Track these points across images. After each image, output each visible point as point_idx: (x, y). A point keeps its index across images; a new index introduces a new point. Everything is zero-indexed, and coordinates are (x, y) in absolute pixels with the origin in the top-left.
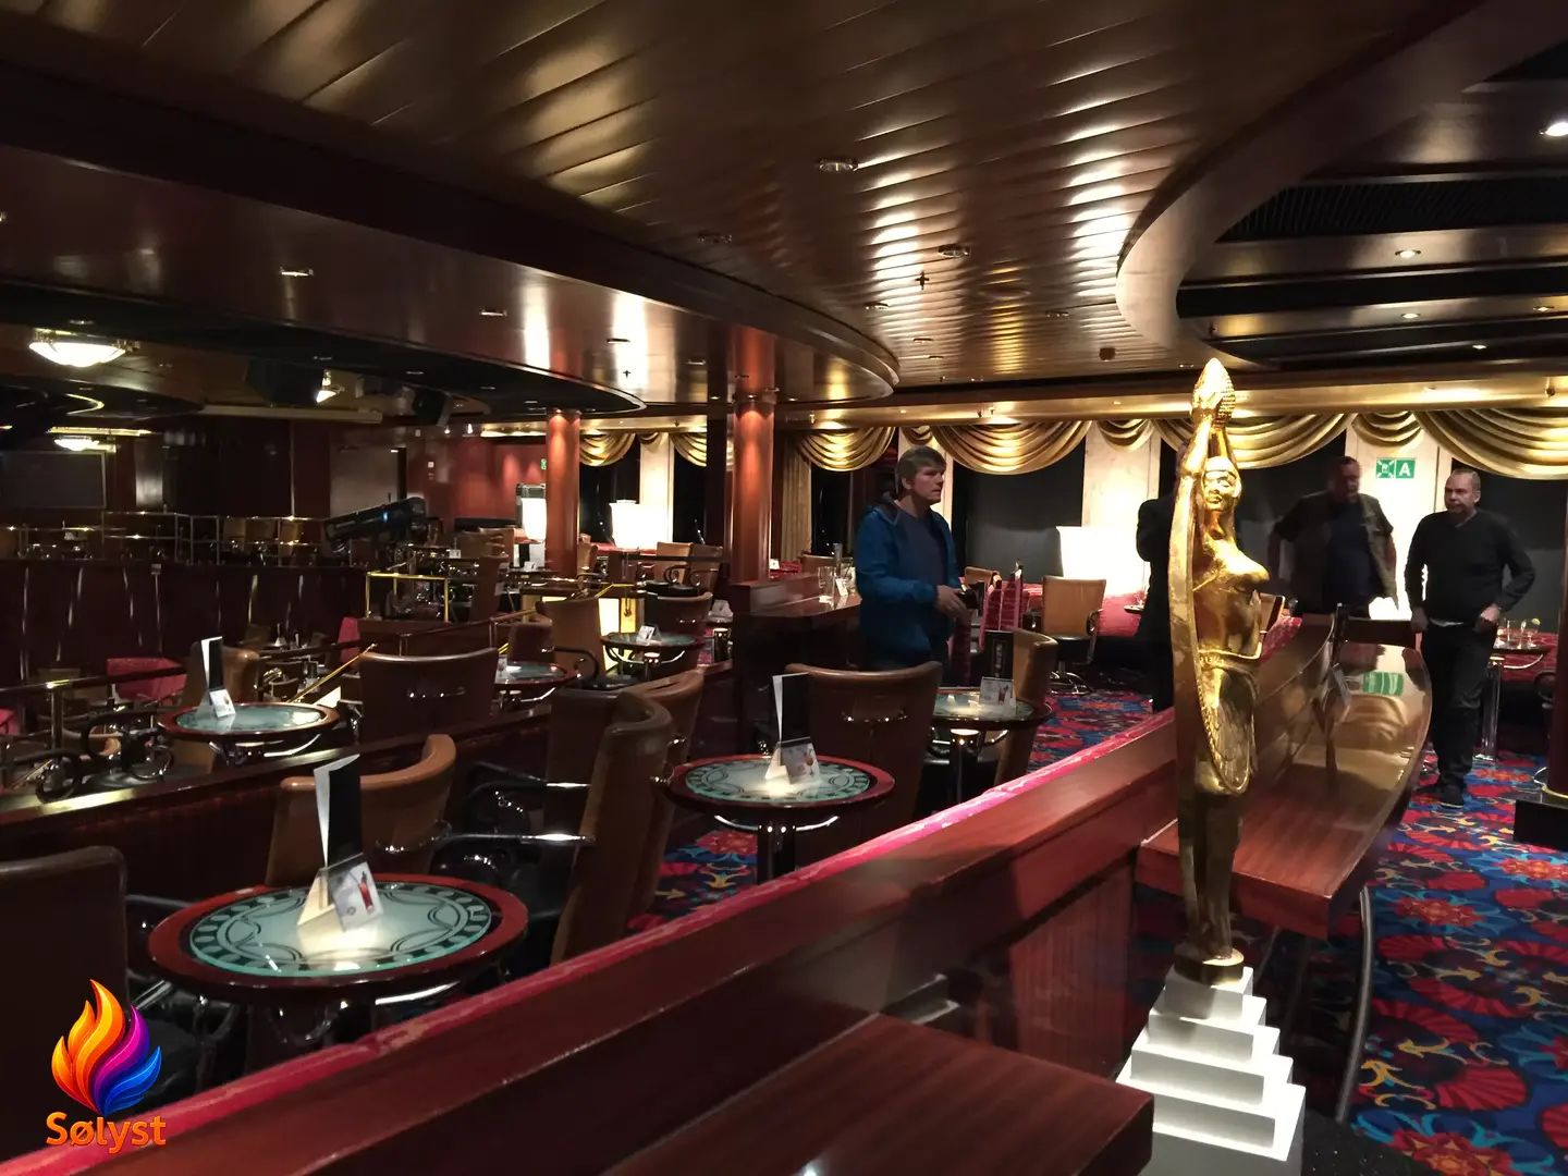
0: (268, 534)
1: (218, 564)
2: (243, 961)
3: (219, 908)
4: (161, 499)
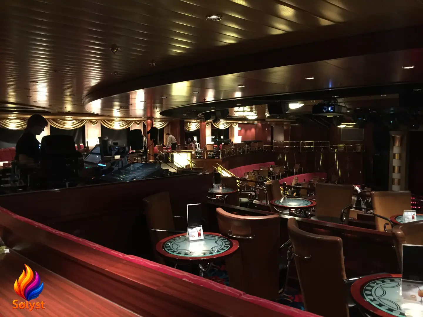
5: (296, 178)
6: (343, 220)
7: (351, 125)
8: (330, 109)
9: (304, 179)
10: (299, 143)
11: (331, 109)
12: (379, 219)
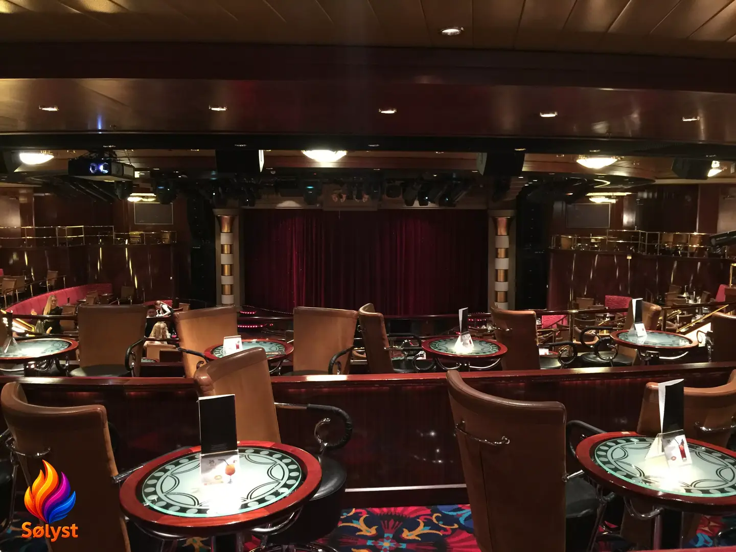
0: (684, 241)
1: (658, 255)
2: (616, 470)
3: (610, 439)
4: (634, 223)
5: (53, 298)
6: (131, 367)
7: (150, 198)
8: (101, 168)
9: (69, 299)
10: (54, 229)
11: (105, 168)
12: (190, 356)
